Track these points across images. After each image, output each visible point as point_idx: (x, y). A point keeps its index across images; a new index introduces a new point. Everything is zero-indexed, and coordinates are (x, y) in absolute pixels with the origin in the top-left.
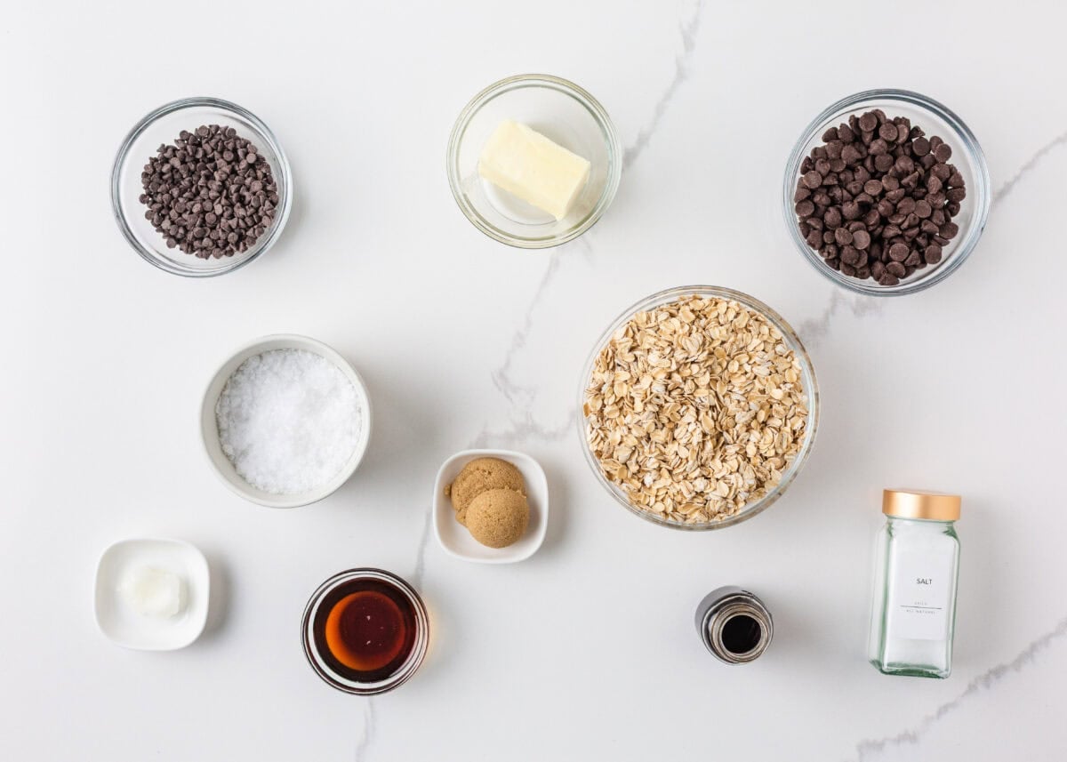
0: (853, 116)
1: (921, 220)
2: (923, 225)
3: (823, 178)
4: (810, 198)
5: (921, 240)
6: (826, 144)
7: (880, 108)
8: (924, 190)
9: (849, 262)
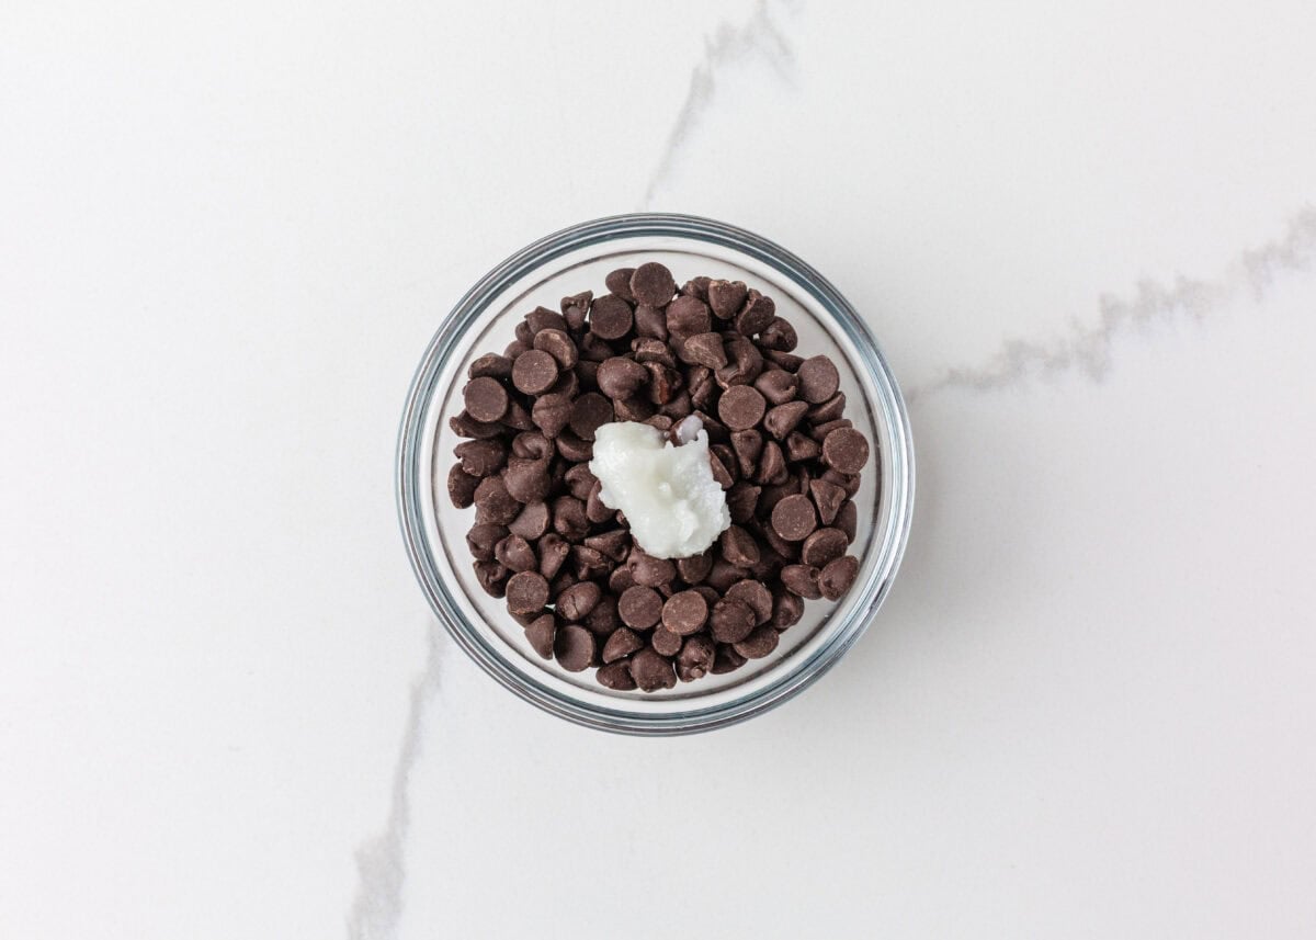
0: (454, 421)
1: (760, 427)
2: (773, 430)
3: (537, 569)
4: (560, 621)
5: (801, 451)
6: (473, 508)
7: (477, 355)
8: (703, 373)
9: (746, 631)
